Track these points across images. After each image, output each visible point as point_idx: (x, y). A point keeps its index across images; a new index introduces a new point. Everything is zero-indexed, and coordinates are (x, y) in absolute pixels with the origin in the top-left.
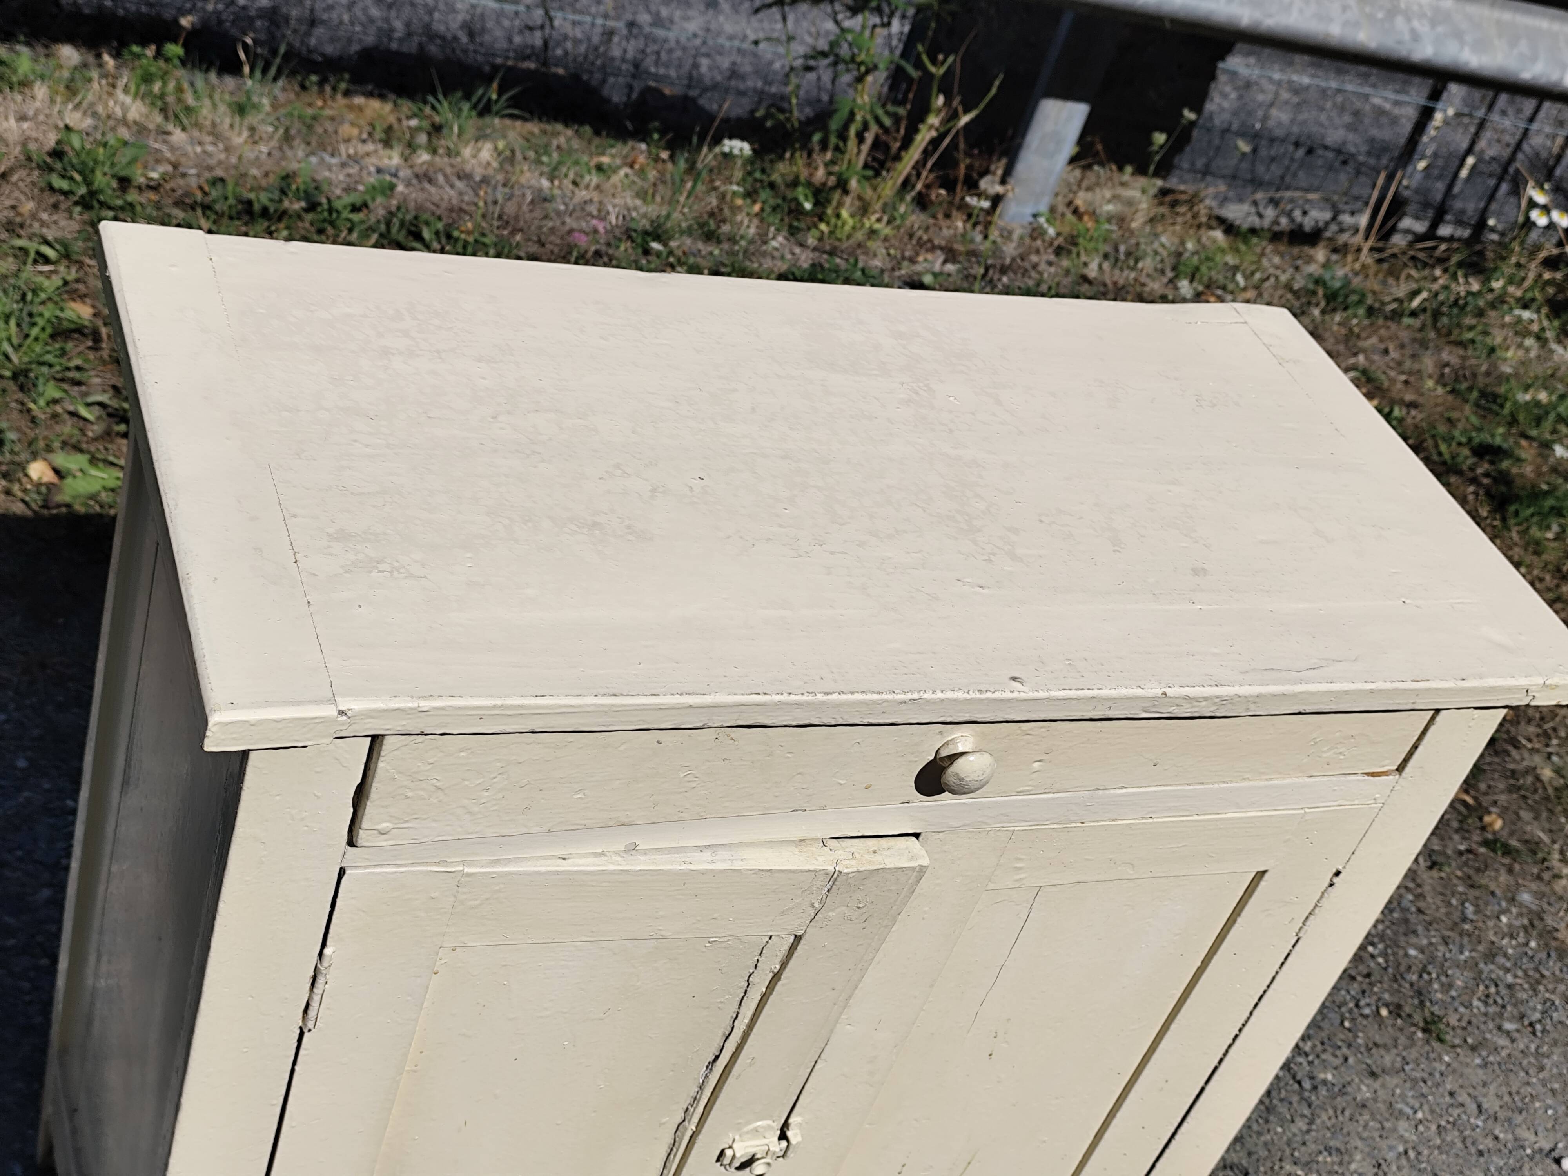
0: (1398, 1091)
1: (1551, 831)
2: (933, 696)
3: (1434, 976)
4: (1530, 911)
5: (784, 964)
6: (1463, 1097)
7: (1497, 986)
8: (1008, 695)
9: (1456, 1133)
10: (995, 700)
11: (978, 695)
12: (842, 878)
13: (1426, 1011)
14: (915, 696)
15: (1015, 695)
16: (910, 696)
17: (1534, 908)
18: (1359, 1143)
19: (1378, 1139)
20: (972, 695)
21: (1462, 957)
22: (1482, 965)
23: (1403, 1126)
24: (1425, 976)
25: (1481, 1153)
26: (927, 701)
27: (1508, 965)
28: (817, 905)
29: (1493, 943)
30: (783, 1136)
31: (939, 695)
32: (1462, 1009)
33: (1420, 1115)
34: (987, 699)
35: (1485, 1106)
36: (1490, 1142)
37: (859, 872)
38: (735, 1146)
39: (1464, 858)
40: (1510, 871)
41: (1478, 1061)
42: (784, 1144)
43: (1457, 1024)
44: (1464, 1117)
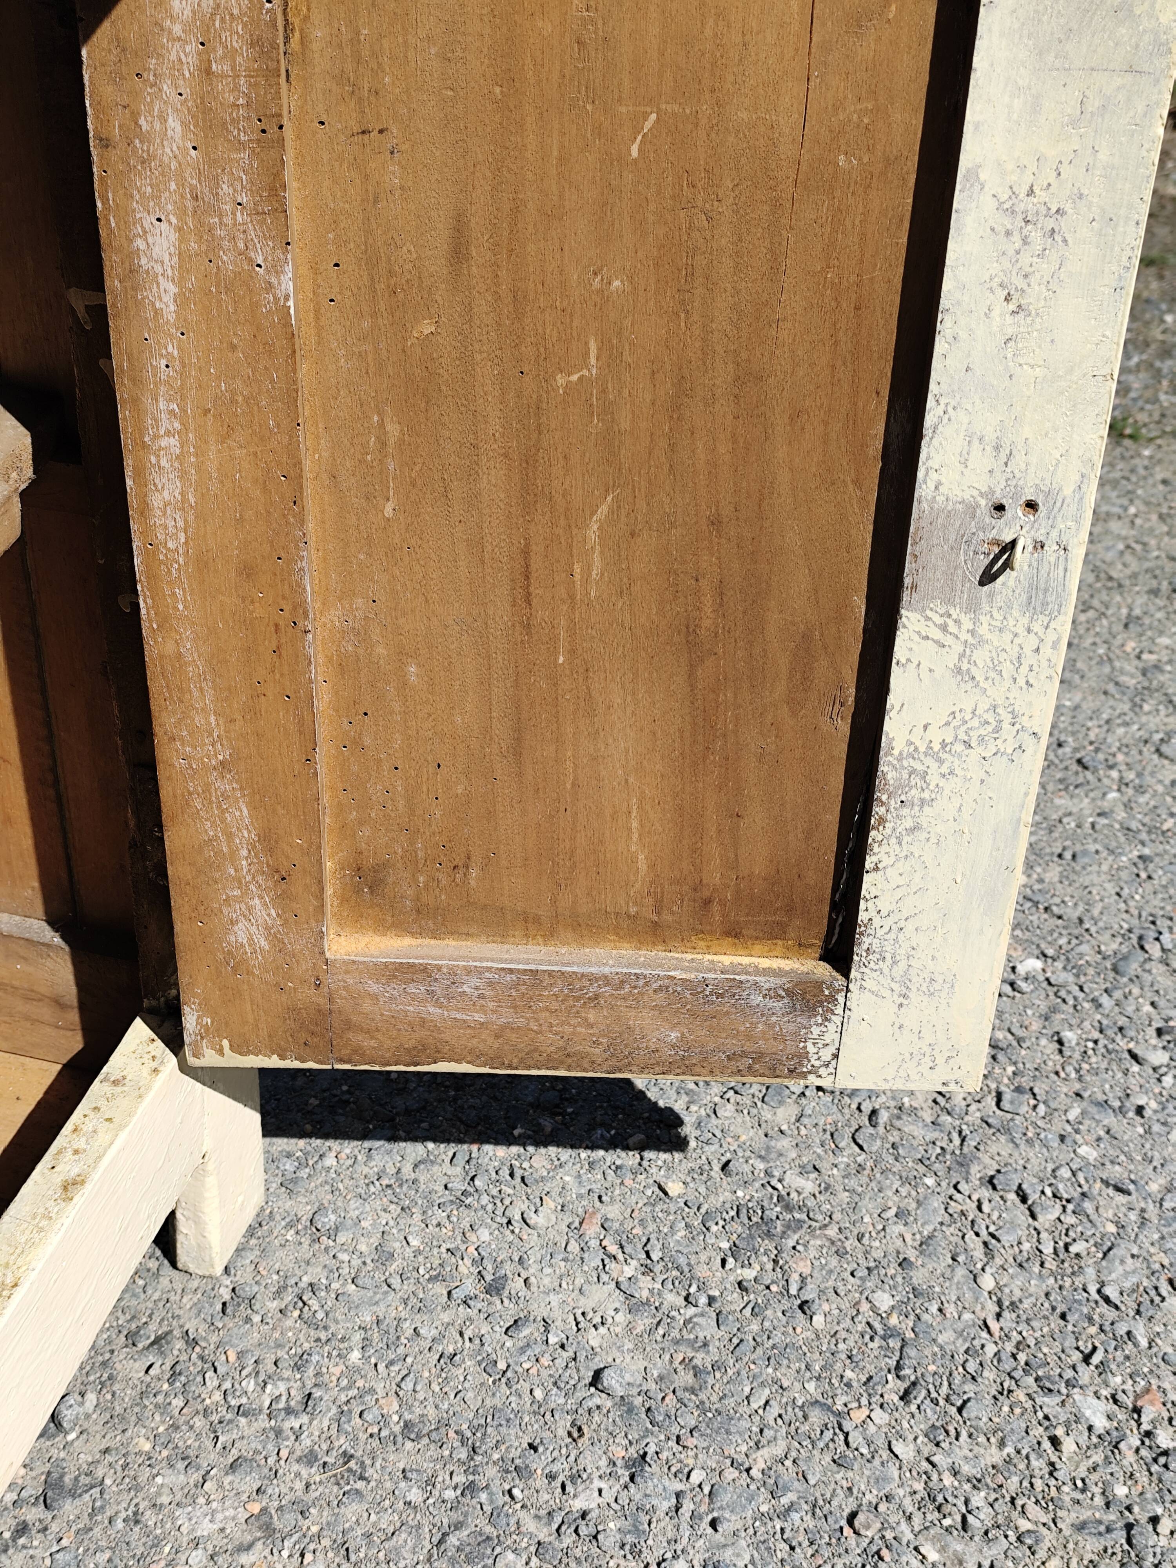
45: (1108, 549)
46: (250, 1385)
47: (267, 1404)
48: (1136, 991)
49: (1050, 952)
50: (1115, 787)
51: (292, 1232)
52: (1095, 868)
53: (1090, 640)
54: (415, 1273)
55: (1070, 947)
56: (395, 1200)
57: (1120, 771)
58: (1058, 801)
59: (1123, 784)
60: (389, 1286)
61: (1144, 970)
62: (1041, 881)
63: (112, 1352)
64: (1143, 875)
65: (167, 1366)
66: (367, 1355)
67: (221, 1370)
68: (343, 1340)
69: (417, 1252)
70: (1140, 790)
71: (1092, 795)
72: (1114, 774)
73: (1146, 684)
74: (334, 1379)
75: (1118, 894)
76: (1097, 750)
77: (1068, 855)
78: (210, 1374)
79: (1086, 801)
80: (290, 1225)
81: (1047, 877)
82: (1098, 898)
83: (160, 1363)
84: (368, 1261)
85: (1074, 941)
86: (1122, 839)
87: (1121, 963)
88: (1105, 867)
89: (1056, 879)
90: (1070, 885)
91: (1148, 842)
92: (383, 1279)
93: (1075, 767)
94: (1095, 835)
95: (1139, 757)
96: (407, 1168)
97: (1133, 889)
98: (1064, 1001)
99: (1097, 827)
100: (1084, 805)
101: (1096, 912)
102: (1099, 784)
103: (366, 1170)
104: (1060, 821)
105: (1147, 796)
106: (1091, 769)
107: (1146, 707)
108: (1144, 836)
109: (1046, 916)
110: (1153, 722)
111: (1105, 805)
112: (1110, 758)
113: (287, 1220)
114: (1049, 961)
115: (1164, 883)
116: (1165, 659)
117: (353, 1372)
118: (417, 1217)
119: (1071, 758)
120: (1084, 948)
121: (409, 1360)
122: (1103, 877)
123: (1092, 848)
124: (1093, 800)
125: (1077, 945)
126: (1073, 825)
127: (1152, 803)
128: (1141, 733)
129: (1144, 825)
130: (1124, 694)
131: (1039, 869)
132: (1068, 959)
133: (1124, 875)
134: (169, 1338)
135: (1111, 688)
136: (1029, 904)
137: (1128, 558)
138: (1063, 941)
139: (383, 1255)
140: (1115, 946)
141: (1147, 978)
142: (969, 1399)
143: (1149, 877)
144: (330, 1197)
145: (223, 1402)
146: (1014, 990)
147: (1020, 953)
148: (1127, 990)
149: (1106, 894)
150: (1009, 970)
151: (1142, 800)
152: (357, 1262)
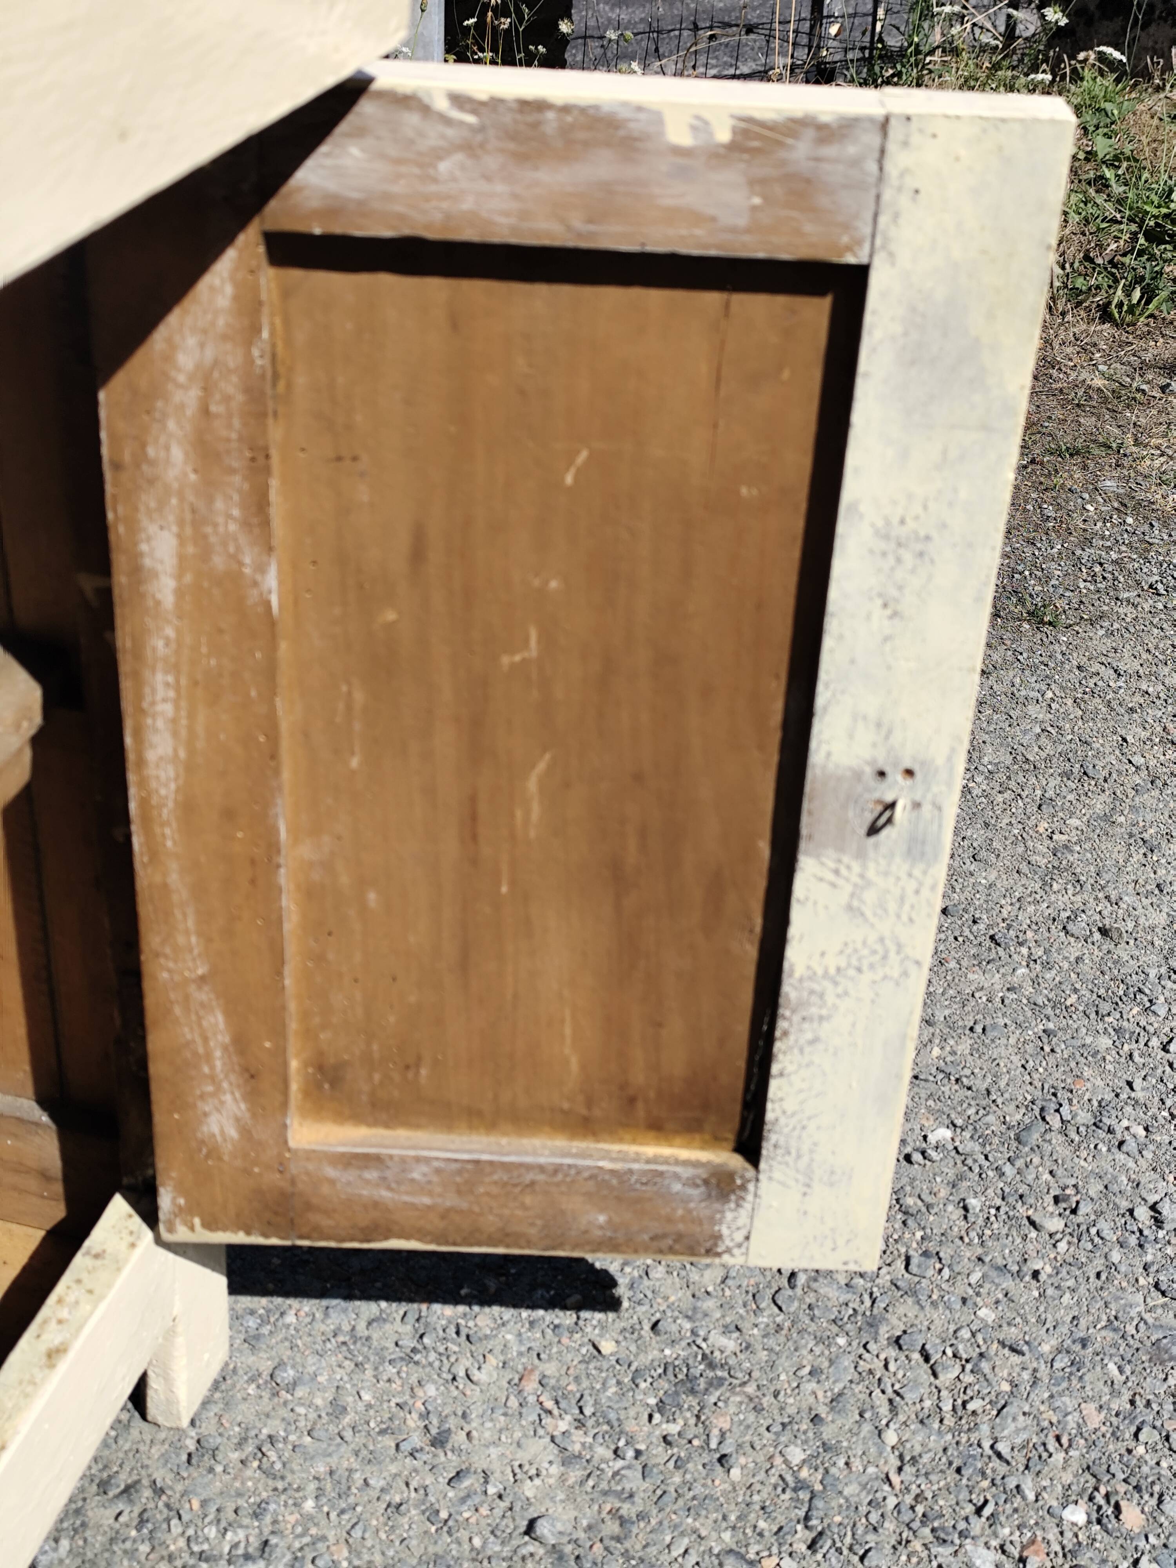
0: (1017, 681)
1: (1119, 427)
3: (1027, 573)
4: (1118, 496)
6: (1096, 667)
7: (1101, 564)
9: (1099, 701)
13: (1028, 604)
17: (1121, 491)
18: (986, 737)
19: (1008, 729)
21: (1055, 550)
22: (1078, 552)
23: (1033, 710)
24: (1017, 576)
25: (1132, 710)
27: (1109, 544)
29: (1085, 530)
32: (1067, 594)
33: (1049, 694)
35: (1122, 667)
36: (1138, 698)
39: (1029, 470)
40: (1085, 467)
41: (1101, 632)
43: (1067, 607)
44: (1100, 683)
45: (1025, 732)
46: (212, 1532)
47: (226, 1549)
48: (1036, 1160)
49: (959, 1122)
50: (1024, 963)
51: (253, 1386)
52: (1003, 1041)
53: (1006, 821)
54: (366, 1426)
55: (978, 1117)
56: (350, 1356)
57: (1030, 948)
58: (971, 976)
59: (1032, 960)
60: (342, 1438)
61: (1044, 1140)
62: (953, 1053)
63: (84, 1500)
64: (1047, 1049)
65: (135, 1514)
66: (320, 1503)
67: (186, 1517)
68: (298, 1489)
69: (369, 1406)
70: (1048, 966)
71: (1002, 970)
72: (1024, 951)
73: (1056, 864)
74: (289, 1526)
75: (1023, 1066)
76: (1009, 927)
77: (979, 1029)
78: (174, 1522)
79: (997, 976)
80: (252, 1380)
81: (959, 1049)
82: (1005, 1070)
83: (129, 1510)
84: (323, 1415)
85: (981, 1112)
86: (1029, 1013)
87: (1023, 1133)
88: (1012, 1041)
89: (967, 1051)
90: (980, 1057)
91: (1052, 1017)
92: (336, 1431)
93: (988, 943)
94: (1004, 1010)
95: (1047, 935)
96: (361, 1326)
97: (1038, 1062)
98: (970, 1169)
99: (1006, 1001)
100: (995, 980)
101: (1002, 1084)
102: (1009, 960)
103: (323, 1328)
104: (973, 996)
105: (1054, 972)
106: (1003, 945)
107: (1056, 887)
108: (1049, 1011)
109: (957, 1087)
110: (1061, 901)
111: (1015, 980)
112: (1021, 935)
113: (250, 1375)
114: (958, 1130)
115: (1066, 1056)
116: (1074, 840)
117: (308, 1520)
118: (369, 1373)
119: (984, 935)
120: (991, 1118)
121: (359, 1509)
122: (1011, 1049)
123: (1001, 1022)
124: (1004, 975)
125: (984, 1115)
126: (984, 999)
127: (1058, 979)
128: (1050, 911)
129: (1049, 1000)
130: (1036, 873)
131: (952, 1042)
132: (975, 1128)
133: (1030, 1048)
134: (138, 1487)
135: (1024, 868)
136: (941, 1076)
137: (1043, 740)
138: (971, 1111)
139: (337, 1409)
140: (1019, 1117)
141: (1047, 1148)
142: (869, 1550)
143: (1052, 1050)
144: (289, 1352)
145: (186, 1548)
146: (925, 1158)
147: (932, 1122)
148: (1028, 1160)
149: (1013, 1067)
150: (921, 1138)
151: (1048, 976)
152: (312, 1416)
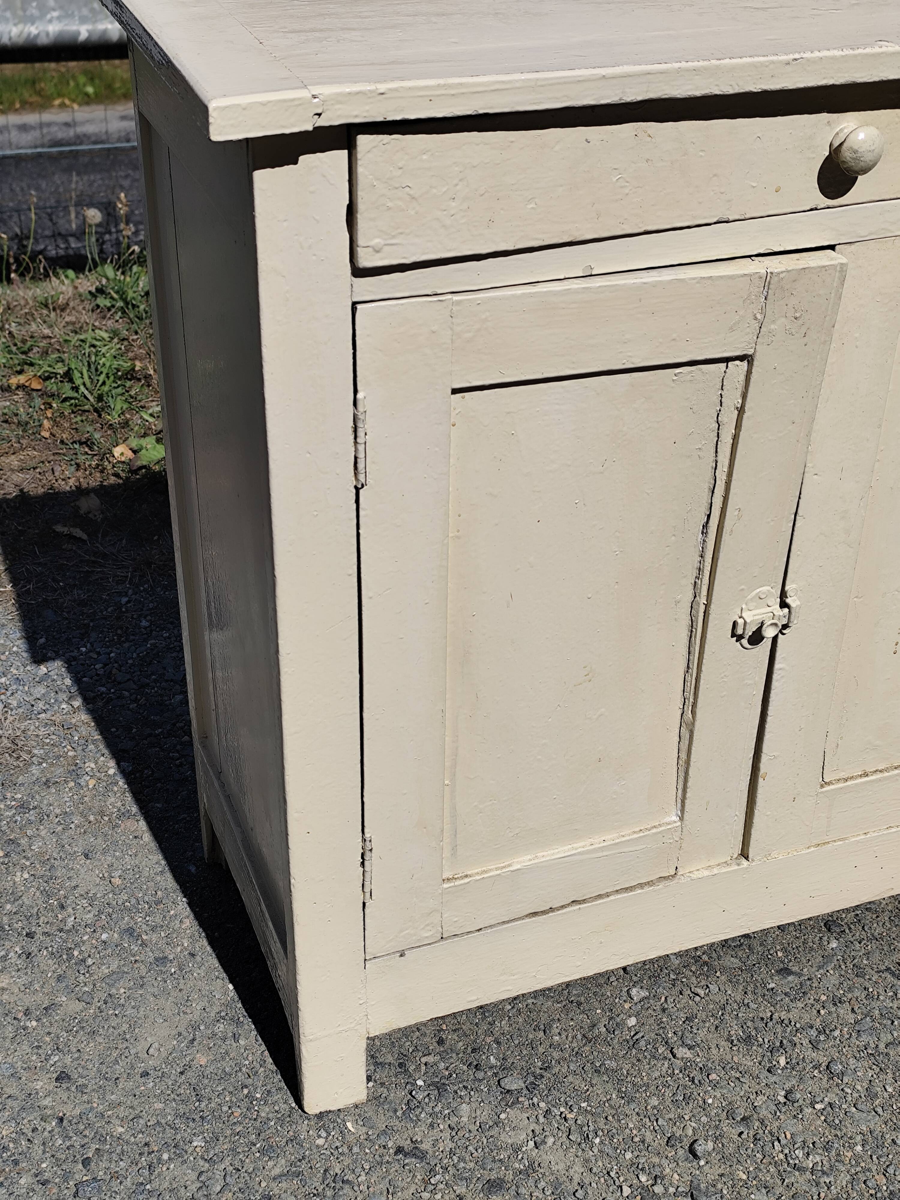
2: (813, 55)
5: (744, 396)
8: (877, 50)
10: (866, 55)
11: (851, 52)
12: (775, 279)
14: (797, 56)
15: (884, 49)
16: (792, 57)
20: (846, 52)
26: (808, 60)
28: (759, 316)
30: (784, 605)
31: (817, 54)
34: (859, 54)
37: (788, 271)
38: (743, 615)
42: (786, 610)
